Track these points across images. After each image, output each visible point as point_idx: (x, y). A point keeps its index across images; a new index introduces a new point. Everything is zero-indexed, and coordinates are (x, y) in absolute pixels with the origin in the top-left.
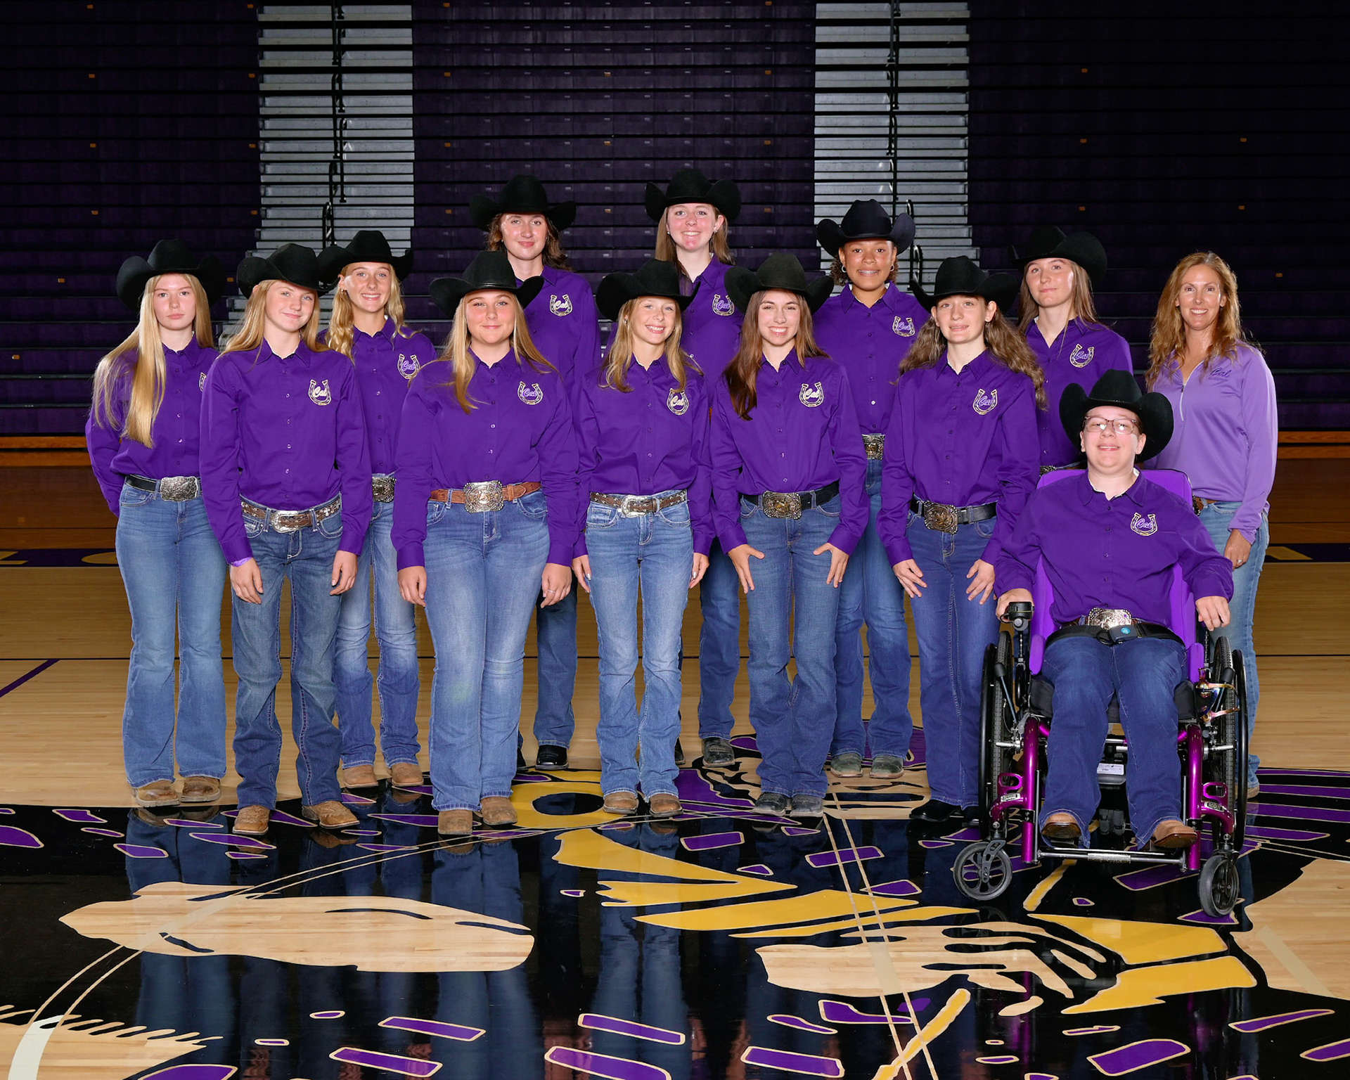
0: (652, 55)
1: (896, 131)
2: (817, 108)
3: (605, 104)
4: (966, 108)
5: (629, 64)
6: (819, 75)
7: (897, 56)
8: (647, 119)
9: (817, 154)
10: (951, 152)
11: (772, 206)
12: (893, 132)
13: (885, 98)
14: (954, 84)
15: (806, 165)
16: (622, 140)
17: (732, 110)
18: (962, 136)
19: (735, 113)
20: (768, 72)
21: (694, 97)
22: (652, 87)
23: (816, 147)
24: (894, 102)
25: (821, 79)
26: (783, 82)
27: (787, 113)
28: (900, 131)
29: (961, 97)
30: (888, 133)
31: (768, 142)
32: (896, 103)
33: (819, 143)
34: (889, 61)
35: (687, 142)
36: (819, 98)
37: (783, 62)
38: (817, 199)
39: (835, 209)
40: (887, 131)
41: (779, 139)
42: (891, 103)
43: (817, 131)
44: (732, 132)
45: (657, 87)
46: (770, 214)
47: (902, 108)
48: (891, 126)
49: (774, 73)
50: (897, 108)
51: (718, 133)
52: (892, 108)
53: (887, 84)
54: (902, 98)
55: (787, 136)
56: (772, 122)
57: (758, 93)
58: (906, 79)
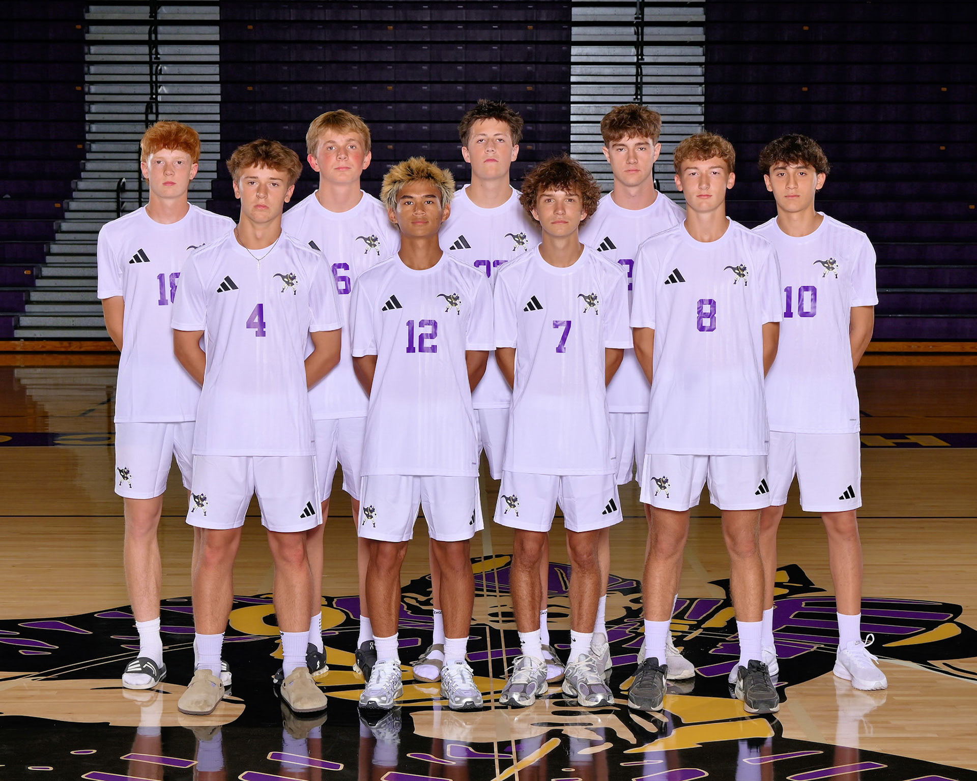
0: (429, 12)
1: (641, 79)
2: (573, 59)
3: (388, 54)
4: (702, 59)
5: (409, 19)
6: (575, 30)
7: (642, 14)
8: (425, 68)
9: (573, 99)
10: (690, 97)
11: (534, 144)
12: (639, 81)
13: (633, 50)
14: (692, 39)
15: (564, 108)
16: (403, 85)
17: (499, 60)
18: (700, 84)
19: (501, 63)
20: (530, 27)
21: (466, 48)
22: (428, 39)
23: (572, 92)
24: (640, 54)
25: (577, 33)
26: (544, 35)
27: (547, 63)
28: (645, 79)
29: (699, 50)
30: (635, 81)
31: (529, 88)
32: (642, 55)
33: (574, 89)
34: (636, 18)
35: (460, 88)
36: (575, 50)
37: (544, 19)
38: (572, 138)
39: (589, 147)
40: (633, 79)
41: (540, 86)
42: (637, 55)
43: (573, 79)
44: (498, 80)
45: (432, 40)
46: (531, 151)
47: (647, 60)
48: (637, 75)
49: (536, 28)
50: (642, 59)
51: (487, 80)
52: (638, 59)
53: (634, 38)
54: (647, 50)
55: (547, 83)
56: (534, 70)
57: (522, 45)
58: (650, 33)
